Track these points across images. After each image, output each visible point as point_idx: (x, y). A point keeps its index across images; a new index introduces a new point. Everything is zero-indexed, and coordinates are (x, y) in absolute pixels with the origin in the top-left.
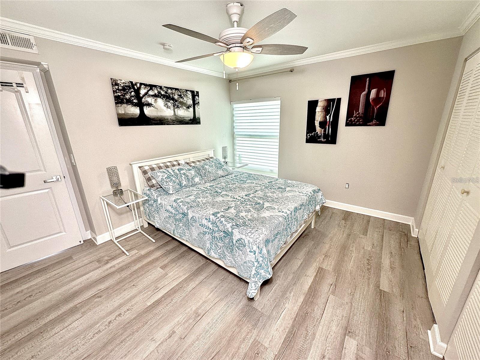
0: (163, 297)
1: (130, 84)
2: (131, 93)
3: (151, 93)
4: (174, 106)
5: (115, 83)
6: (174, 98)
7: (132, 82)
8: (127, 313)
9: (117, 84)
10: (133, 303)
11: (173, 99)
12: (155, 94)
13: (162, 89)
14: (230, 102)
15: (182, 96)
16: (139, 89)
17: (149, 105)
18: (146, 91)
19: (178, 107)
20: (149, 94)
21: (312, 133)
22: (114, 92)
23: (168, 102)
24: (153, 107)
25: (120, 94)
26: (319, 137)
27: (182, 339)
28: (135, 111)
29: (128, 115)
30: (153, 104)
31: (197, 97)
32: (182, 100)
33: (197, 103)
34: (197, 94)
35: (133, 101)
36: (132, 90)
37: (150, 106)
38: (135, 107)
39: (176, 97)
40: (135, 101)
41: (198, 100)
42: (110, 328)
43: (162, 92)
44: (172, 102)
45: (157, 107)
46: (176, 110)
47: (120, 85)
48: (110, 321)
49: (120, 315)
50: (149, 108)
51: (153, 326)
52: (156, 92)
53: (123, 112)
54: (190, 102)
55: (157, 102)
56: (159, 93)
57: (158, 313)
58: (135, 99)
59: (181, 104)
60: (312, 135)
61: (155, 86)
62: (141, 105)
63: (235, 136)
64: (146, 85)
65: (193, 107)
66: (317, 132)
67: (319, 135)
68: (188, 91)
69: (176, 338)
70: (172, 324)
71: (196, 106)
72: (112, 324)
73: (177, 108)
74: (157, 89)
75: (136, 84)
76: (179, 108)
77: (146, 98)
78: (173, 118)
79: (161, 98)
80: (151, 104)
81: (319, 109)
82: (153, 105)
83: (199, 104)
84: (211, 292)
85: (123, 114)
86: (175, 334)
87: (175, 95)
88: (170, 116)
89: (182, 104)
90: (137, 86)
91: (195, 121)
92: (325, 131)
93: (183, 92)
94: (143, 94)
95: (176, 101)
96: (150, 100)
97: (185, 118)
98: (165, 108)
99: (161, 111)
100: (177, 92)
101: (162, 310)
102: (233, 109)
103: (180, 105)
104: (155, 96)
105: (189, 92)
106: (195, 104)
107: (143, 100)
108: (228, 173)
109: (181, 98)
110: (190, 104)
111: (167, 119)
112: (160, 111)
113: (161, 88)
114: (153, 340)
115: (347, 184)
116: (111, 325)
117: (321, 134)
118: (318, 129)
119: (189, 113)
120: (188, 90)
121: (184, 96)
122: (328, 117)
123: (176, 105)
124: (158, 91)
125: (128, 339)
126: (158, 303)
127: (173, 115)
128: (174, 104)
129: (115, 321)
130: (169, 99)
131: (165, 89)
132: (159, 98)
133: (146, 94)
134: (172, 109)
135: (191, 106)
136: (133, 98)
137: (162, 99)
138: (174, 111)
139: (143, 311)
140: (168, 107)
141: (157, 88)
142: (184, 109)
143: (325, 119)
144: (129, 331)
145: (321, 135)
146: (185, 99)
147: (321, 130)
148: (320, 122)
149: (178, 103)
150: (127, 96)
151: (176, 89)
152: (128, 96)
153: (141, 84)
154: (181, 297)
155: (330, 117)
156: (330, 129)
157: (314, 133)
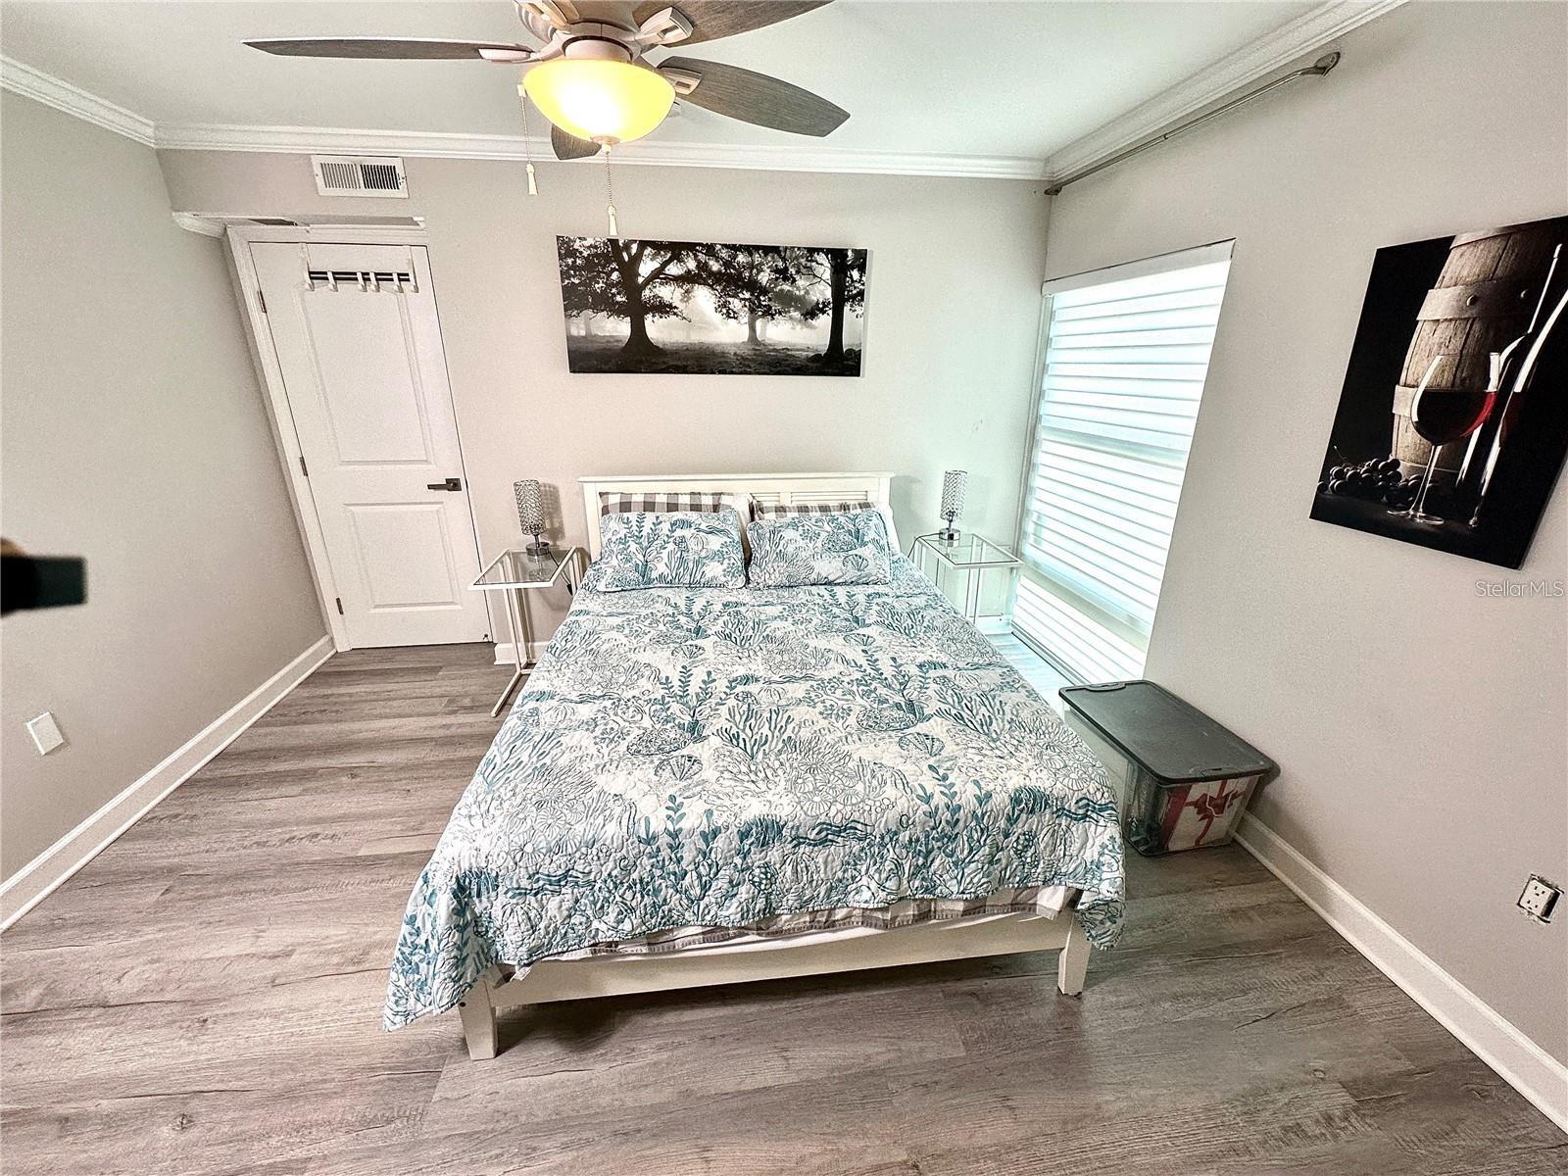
1: (610, 249)
2: (609, 275)
3: (674, 269)
4: (752, 311)
5: (566, 248)
6: (756, 282)
7: (614, 242)
9: (572, 253)
11: (753, 286)
12: (689, 272)
13: (714, 256)
14: (1038, 285)
15: (792, 271)
16: (636, 259)
17: (663, 308)
18: (656, 265)
19: (768, 313)
20: (667, 272)
21: (1359, 462)
22: (564, 275)
23: (730, 296)
24: (675, 314)
25: (577, 281)
26: (1405, 496)
28: (619, 328)
29: (595, 341)
30: (675, 307)
31: (855, 274)
32: (786, 287)
33: (854, 297)
34: (856, 259)
35: (613, 300)
36: (614, 265)
37: (668, 312)
38: (619, 317)
39: (764, 278)
40: (618, 298)
41: (857, 285)
42: (277, 850)
43: (711, 263)
44: (747, 295)
45: (690, 317)
46: (759, 323)
47: (581, 253)
50: (661, 317)
52: (691, 264)
53: (583, 333)
54: (822, 293)
55: (689, 298)
56: (702, 266)
58: (618, 293)
59: (782, 303)
60: (1356, 475)
61: (691, 247)
62: (637, 310)
63: (1042, 434)
64: (658, 246)
65: (830, 312)
66: (1396, 463)
67: (1401, 483)
68: (816, 255)
70: (315, 933)
71: (847, 308)
73: (763, 316)
74: (696, 256)
75: (627, 246)
76: (772, 316)
77: (655, 287)
78: (746, 351)
79: (709, 285)
80: (670, 306)
81: (1439, 304)
82: (676, 310)
83: (862, 300)
85: (583, 337)
86: (283, 960)
87: (760, 271)
88: (735, 345)
89: (789, 301)
90: (629, 254)
91: (840, 361)
92: (1452, 459)
93: (797, 258)
94: (646, 276)
95: (764, 291)
96: (667, 293)
97: (793, 353)
98: (718, 318)
99: (707, 325)
100: (769, 259)
102: (1052, 314)
103: (776, 306)
104: (687, 279)
105: (821, 258)
106: (844, 295)
107: (646, 293)
108: (860, 576)
109: (785, 279)
110: (821, 301)
111: (723, 354)
112: (700, 328)
113: (710, 249)
115: (1542, 881)
117: (1419, 478)
118: (1406, 442)
119: (813, 331)
120: (819, 250)
121: (798, 272)
122: (1497, 362)
123: (760, 306)
124: (699, 262)
127: (746, 340)
128: (754, 304)
130: (738, 287)
131: (724, 254)
132: (699, 284)
133: (656, 275)
134: (746, 320)
135: (825, 306)
136: (614, 290)
137: (711, 286)
138: (752, 329)
140: (731, 314)
141: (697, 251)
142: (791, 318)
143: (1471, 377)
145: (1416, 486)
146: (801, 282)
147: (1427, 454)
148: (1425, 393)
149: (770, 300)
150: (597, 286)
151: (768, 250)
152: (601, 285)
153: (643, 244)
155: (1517, 358)
156: (1496, 449)
157: (1376, 464)
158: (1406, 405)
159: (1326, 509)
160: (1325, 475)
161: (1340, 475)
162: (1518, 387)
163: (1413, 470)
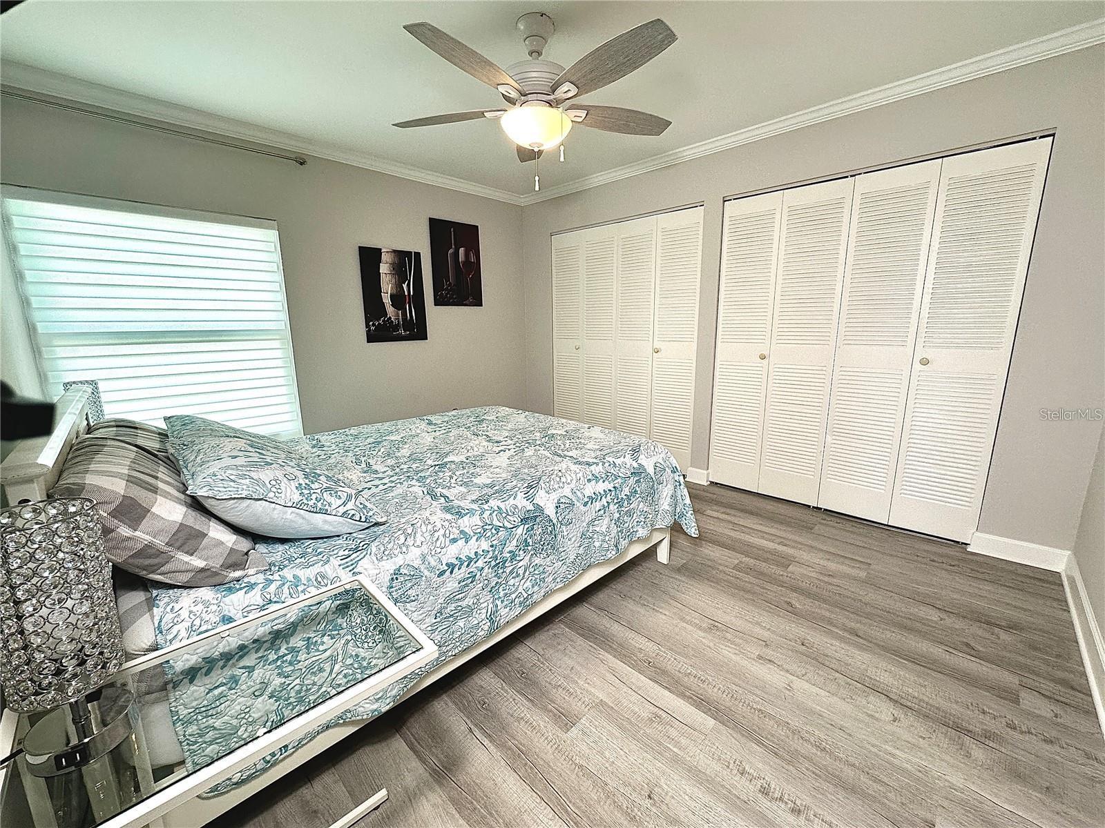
0: (682, 695)
8: (752, 771)
10: (718, 767)
21: (378, 320)
26: (396, 327)
27: (766, 644)
42: (808, 801)
48: (793, 810)
49: (765, 791)
51: (763, 694)
57: (730, 696)
60: (378, 324)
66: (390, 318)
67: (394, 323)
69: (769, 653)
70: (745, 663)
72: (798, 802)
81: (384, 268)
84: (657, 611)
86: (762, 655)
92: (404, 314)
101: (719, 689)
114: (789, 687)
116: (801, 805)
117: (398, 321)
118: (391, 311)
122: (405, 286)
125: (812, 739)
126: (702, 703)
129: (786, 796)
139: (733, 729)
143: (400, 291)
144: (796, 744)
145: (398, 323)
147: (397, 313)
148: (390, 295)
154: (675, 659)
155: (409, 285)
156: (413, 310)
157: (384, 319)
158: (387, 300)
159: (371, 338)
160: (367, 326)
161: (373, 325)
162: (412, 294)
163: (396, 319)
